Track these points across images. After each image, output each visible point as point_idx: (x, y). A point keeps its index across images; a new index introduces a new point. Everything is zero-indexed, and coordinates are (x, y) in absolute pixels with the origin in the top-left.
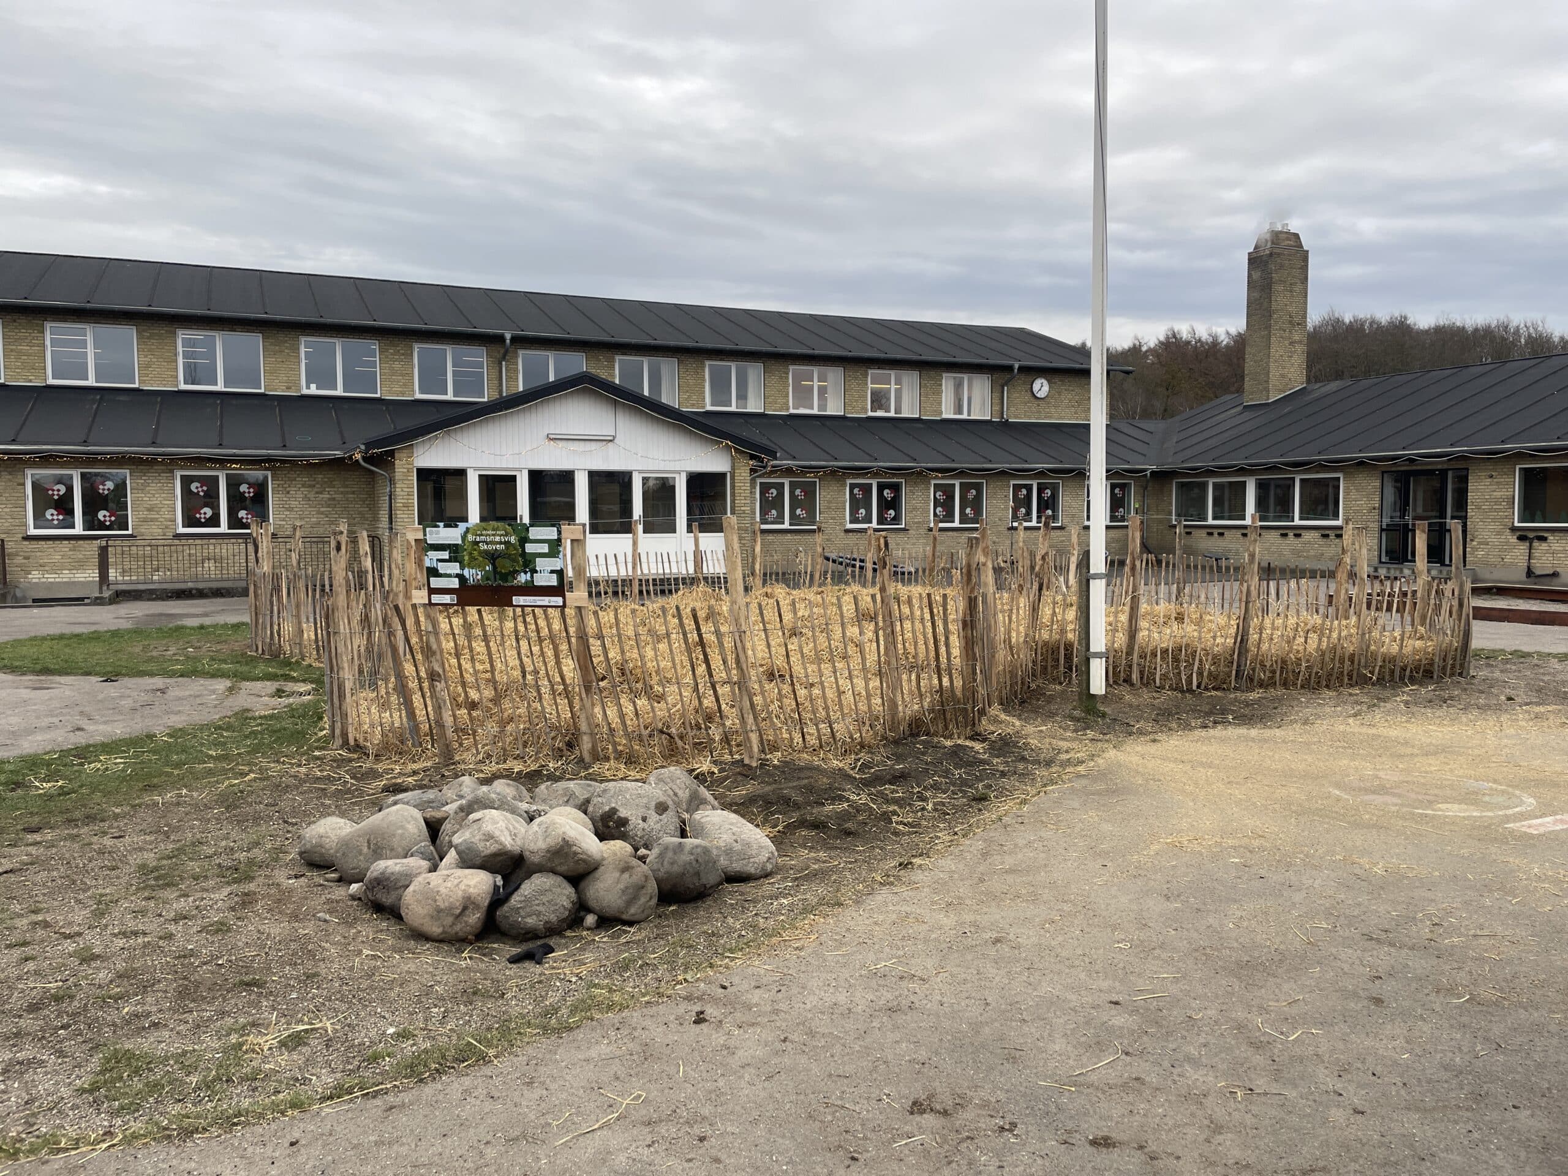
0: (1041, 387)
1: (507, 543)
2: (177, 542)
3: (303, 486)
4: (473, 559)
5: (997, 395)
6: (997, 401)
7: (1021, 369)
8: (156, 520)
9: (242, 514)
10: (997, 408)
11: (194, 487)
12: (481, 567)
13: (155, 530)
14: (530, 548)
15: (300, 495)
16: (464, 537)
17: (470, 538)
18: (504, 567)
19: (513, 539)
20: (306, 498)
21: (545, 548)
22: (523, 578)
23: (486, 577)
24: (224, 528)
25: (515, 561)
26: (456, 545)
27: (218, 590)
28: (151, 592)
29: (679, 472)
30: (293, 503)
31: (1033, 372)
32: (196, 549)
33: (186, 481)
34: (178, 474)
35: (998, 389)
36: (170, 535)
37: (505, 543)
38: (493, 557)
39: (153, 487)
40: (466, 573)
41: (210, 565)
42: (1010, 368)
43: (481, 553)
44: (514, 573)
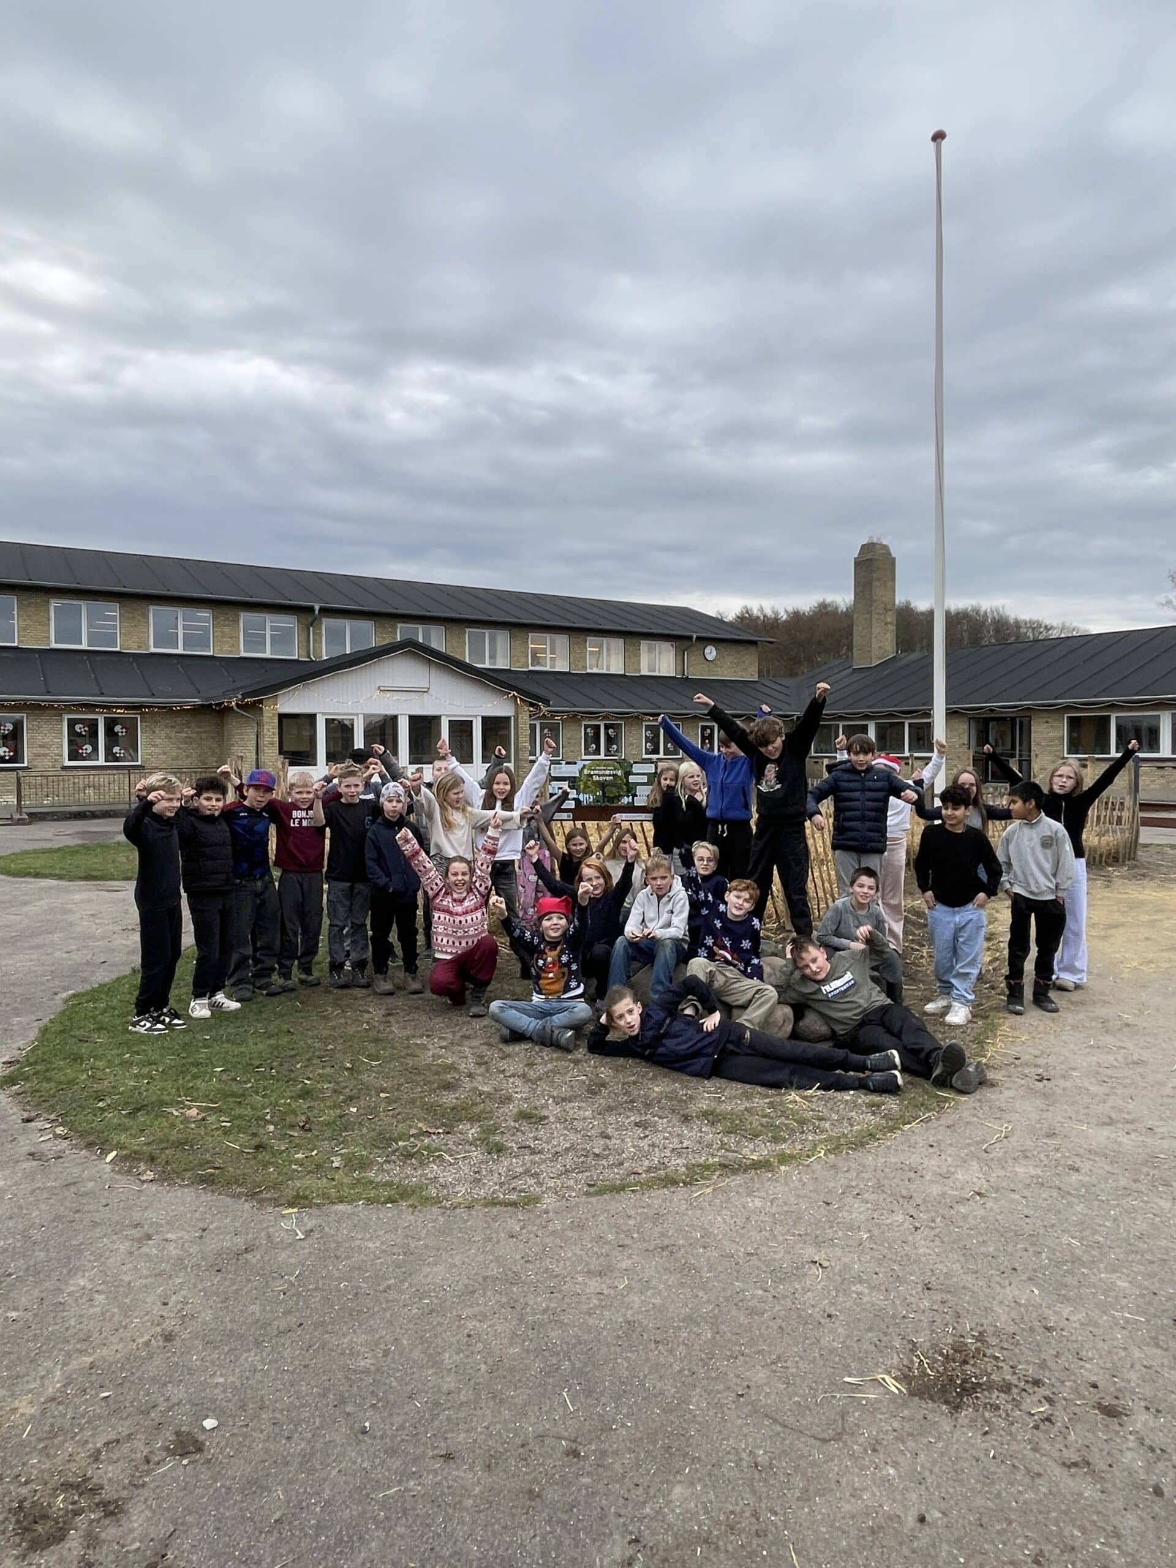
0: (711, 652)
1: (614, 776)
2: (64, 773)
3: (166, 726)
4: (586, 787)
5: (680, 658)
6: (679, 662)
7: (698, 638)
8: (47, 755)
9: (116, 749)
10: (680, 668)
11: (78, 728)
12: (593, 793)
13: (47, 763)
14: (632, 779)
15: (163, 734)
16: (581, 772)
17: (586, 772)
18: (612, 792)
19: (619, 773)
20: (168, 737)
21: (645, 779)
22: (625, 800)
23: (596, 800)
24: (101, 761)
25: (620, 788)
26: (575, 778)
27: (107, 811)
28: (54, 814)
29: (476, 716)
30: (158, 741)
31: (705, 641)
32: (80, 779)
33: (72, 723)
34: (66, 717)
35: (680, 654)
36: (58, 766)
37: (613, 775)
38: (603, 785)
39: (45, 728)
40: (581, 797)
41: (90, 791)
42: (690, 638)
43: (594, 783)
44: (619, 797)
